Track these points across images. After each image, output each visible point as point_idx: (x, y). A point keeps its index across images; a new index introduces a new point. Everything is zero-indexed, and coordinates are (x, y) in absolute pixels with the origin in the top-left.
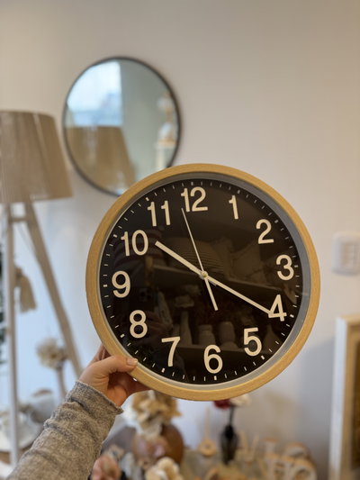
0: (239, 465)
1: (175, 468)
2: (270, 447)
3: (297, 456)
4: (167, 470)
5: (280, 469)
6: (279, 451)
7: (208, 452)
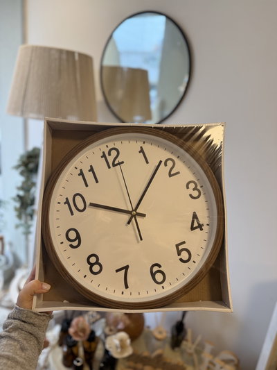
0: (183, 353)
1: (128, 341)
2: (208, 348)
3: (227, 362)
4: (122, 341)
5: (211, 366)
6: (215, 353)
7: (159, 336)
